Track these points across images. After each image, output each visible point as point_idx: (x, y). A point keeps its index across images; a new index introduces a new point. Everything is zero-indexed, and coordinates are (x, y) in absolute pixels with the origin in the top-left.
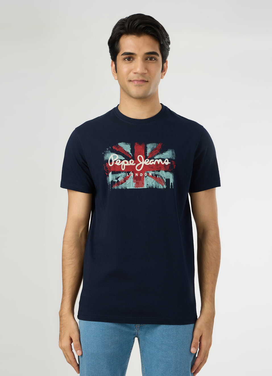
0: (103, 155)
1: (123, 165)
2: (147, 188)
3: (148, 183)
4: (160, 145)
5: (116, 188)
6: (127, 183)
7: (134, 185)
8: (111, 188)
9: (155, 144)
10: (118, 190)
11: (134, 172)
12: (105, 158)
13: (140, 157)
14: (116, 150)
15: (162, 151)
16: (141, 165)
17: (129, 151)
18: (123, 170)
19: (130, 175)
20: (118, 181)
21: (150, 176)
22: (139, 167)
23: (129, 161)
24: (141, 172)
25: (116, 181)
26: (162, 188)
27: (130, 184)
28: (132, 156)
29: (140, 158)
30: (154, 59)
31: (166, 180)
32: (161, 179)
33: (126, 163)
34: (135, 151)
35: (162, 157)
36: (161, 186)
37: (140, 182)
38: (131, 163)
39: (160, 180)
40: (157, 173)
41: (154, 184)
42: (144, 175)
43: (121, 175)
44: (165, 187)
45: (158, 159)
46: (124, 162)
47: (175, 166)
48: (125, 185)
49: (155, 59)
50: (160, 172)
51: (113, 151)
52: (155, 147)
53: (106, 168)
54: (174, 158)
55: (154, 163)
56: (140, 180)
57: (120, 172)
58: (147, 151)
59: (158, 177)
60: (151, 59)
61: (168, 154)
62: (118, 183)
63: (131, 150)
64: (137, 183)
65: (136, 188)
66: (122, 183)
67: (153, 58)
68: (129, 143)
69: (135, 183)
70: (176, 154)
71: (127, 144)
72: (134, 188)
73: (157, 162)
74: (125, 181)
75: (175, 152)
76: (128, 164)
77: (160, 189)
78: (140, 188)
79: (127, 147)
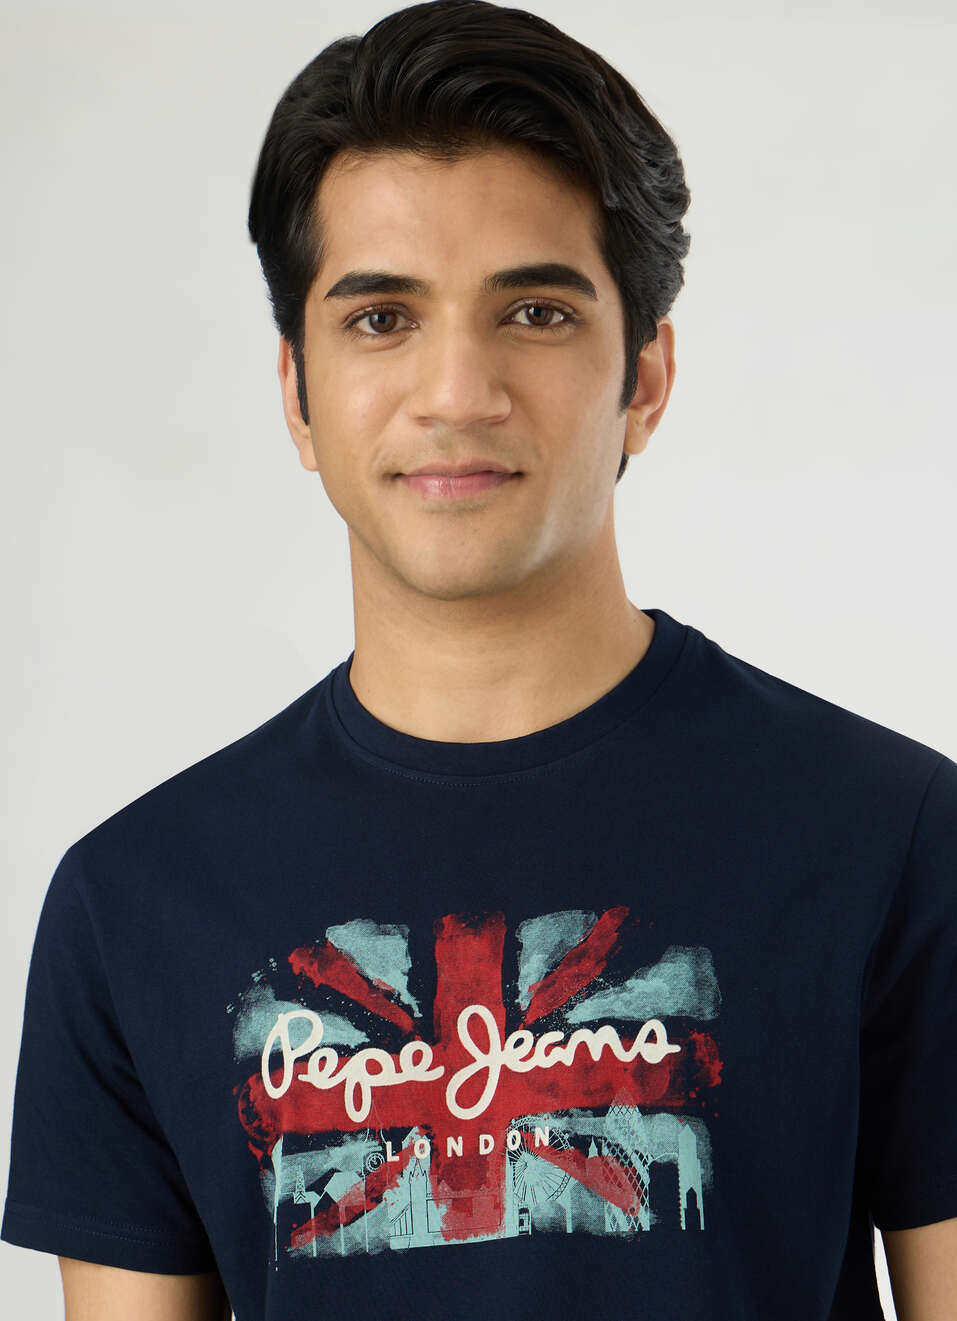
0: (232, 1023)
1: (358, 1089)
3: (529, 1203)
4: (610, 921)
6: (392, 1213)
7: (437, 1223)
8: (281, 1251)
9: (578, 915)
11: (438, 1126)
12: (243, 1042)
13: (476, 1022)
14: (310, 981)
15: (623, 964)
16: (484, 1073)
17: (396, 979)
18: (358, 1117)
19: (405, 1155)
20: (326, 1201)
21: (541, 1151)
22: (469, 1095)
23: (395, 1051)
24: (484, 1123)
25: (313, 1199)
26: (625, 1228)
27: (414, 1218)
28: (418, 1015)
29: (477, 1026)
31: (655, 1169)
32: (615, 1165)
33: (374, 1068)
34: (443, 977)
35: (620, 1010)
36: (621, 1219)
37: (482, 1196)
38: (415, 1065)
39: (610, 1176)
40: (586, 1125)
41: (566, 1201)
42: (501, 1145)
43: (347, 1160)
44: (646, 1220)
45: (594, 1026)
46: (359, 1060)
47: (717, 1067)
48: (377, 1224)
50: (610, 1117)
51: (291, 989)
52: (576, 938)
53: (251, 1113)
54: (708, 1014)
55: (566, 1056)
56: (480, 1180)
57: (333, 1136)
58: (523, 971)
59: (593, 1151)
61: (666, 984)
62: (330, 1216)
63: (410, 973)
64: (459, 1207)
66: (354, 1215)
68: (396, 920)
69: (444, 1208)
70: (720, 984)
71: (385, 933)
72: (442, 1242)
73: (583, 1048)
74: (373, 1196)
75: (716, 965)
76: (388, 1078)
79: (381, 957)
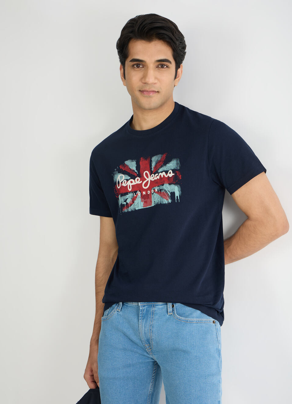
1: (130, 186)
2: (155, 206)
5: (126, 211)
6: (136, 204)
7: (142, 205)
8: (121, 212)
9: (160, 155)
10: (128, 212)
17: (134, 168)
18: (130, 190)
19: (137, 195)
20: (127, 203)
21: (156, 192)
25: (125, 203)
26: (167, 202)
27: (139, 205)
28: (138, 173)
30: (165, 67)
31: (171, 193)
33: (132, 182)
34: (141, 167)
35: (166, 169)
36: (166, 201)
40: (161, 187)
42: (151, 192)
44: (170, 201)
47: (180, 176)
48: (134, 206)
49: (167, 67)
52: (160, 159)
53: (116, 191)
55: (158, 177)
58: (152, 165)
60: (162, 66)
61: (173, 164)
62: (128, 205)
63: (136, 167)
64: (145, 202)
65: (145, 208)
66: (131, 205)
67: (164, 65)
69: (143, 203)
72: (143, 208)
73: (160, 176)
74: (133, 202)
77: (165, 204)
78: (148, 207)
79: (132, 165)
